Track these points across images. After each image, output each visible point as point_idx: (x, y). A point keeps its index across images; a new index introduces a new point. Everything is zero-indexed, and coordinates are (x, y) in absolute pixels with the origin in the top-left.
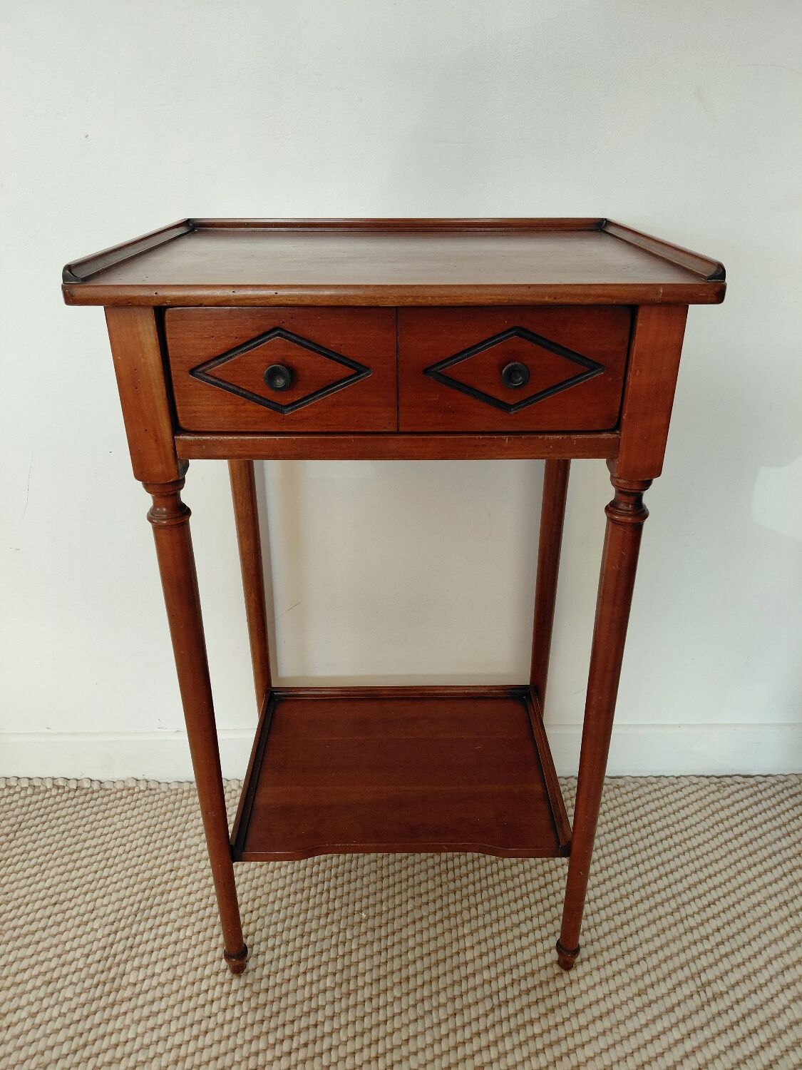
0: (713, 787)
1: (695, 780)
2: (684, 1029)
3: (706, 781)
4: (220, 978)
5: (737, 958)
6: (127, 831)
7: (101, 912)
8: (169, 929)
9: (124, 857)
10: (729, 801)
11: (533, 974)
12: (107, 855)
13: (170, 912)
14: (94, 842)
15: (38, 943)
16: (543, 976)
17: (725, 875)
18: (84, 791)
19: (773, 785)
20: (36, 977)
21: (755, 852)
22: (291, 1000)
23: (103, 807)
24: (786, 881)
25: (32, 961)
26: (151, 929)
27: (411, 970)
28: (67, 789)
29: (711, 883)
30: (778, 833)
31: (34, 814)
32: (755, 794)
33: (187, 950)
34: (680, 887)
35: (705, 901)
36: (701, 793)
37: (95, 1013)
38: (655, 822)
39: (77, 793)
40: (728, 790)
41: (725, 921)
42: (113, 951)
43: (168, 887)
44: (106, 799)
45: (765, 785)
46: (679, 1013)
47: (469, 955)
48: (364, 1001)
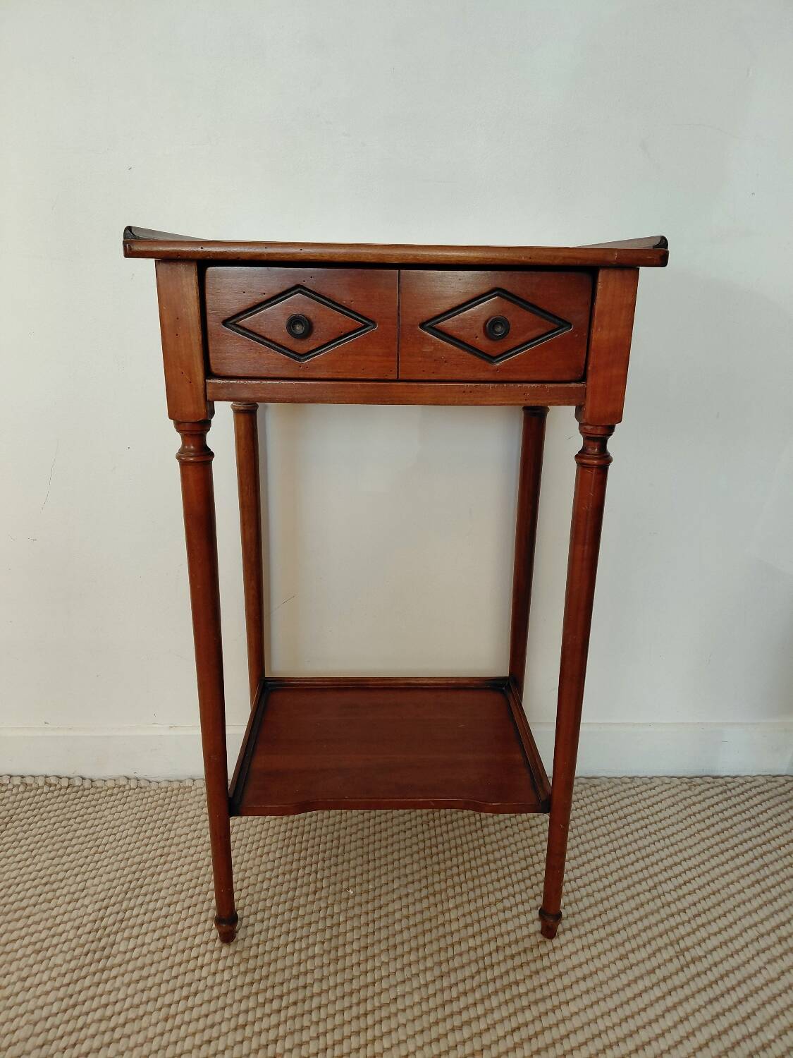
0: (685, 787)
1: (667, 780)
2: (665, 987)
3: (678, 782)
4: (210, 946)
5: (714, 928)
6: (118, 823)
7: (91, 891)
8: (159, 904)
9: (114, 844)
10: (700, 798)
11: (517, 942)
12: (98, 843)
13: (160, 890)
14: (85, 832)
15: (29, 917)
16: (527, 943)
17: (699, 859)
18: (75, 789)
19: (742, 785)
20: (27, 946)
21: (727, 840)
22: (280, 965)
23: (94, 803)
24: (758, 863)
25: (23, 932)
26: (142, 904)
27: (398, 939)
28: (58, 787)
29: (685, 865)
30: (748, 824)
31: (26, 808)
32: (725, 792)
33: (178, 923)
34: (656, 869)
35: (680, 880)
36: (674, 791)
37: (85, 978)
38: (630, 815)
39: (69, 790)
40: (699, 789)
41: (701, 896)
42: (103, 924)
43: (158, 869)
44: (97, 796)
45: (734, 784)
46: (660, 974)
47: (454, 926)
48: (352, 966)
